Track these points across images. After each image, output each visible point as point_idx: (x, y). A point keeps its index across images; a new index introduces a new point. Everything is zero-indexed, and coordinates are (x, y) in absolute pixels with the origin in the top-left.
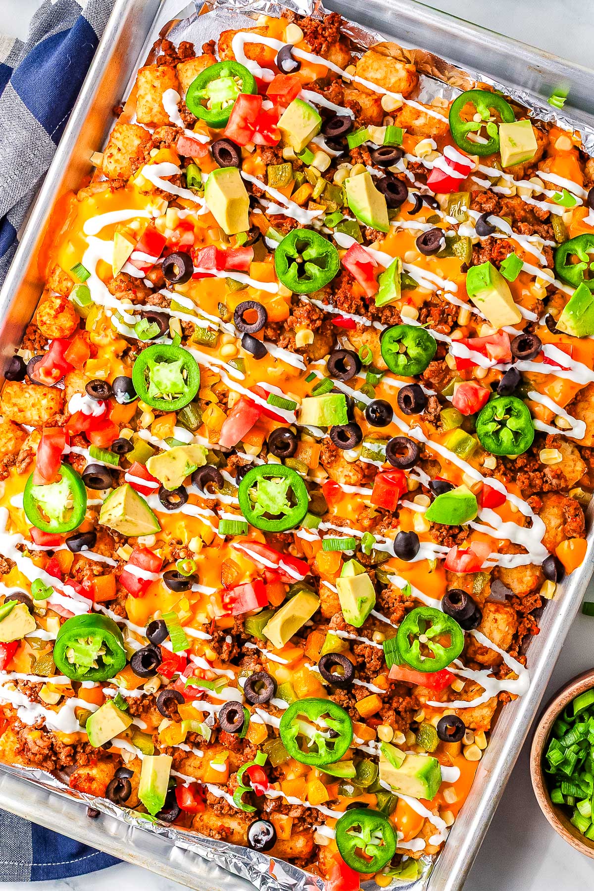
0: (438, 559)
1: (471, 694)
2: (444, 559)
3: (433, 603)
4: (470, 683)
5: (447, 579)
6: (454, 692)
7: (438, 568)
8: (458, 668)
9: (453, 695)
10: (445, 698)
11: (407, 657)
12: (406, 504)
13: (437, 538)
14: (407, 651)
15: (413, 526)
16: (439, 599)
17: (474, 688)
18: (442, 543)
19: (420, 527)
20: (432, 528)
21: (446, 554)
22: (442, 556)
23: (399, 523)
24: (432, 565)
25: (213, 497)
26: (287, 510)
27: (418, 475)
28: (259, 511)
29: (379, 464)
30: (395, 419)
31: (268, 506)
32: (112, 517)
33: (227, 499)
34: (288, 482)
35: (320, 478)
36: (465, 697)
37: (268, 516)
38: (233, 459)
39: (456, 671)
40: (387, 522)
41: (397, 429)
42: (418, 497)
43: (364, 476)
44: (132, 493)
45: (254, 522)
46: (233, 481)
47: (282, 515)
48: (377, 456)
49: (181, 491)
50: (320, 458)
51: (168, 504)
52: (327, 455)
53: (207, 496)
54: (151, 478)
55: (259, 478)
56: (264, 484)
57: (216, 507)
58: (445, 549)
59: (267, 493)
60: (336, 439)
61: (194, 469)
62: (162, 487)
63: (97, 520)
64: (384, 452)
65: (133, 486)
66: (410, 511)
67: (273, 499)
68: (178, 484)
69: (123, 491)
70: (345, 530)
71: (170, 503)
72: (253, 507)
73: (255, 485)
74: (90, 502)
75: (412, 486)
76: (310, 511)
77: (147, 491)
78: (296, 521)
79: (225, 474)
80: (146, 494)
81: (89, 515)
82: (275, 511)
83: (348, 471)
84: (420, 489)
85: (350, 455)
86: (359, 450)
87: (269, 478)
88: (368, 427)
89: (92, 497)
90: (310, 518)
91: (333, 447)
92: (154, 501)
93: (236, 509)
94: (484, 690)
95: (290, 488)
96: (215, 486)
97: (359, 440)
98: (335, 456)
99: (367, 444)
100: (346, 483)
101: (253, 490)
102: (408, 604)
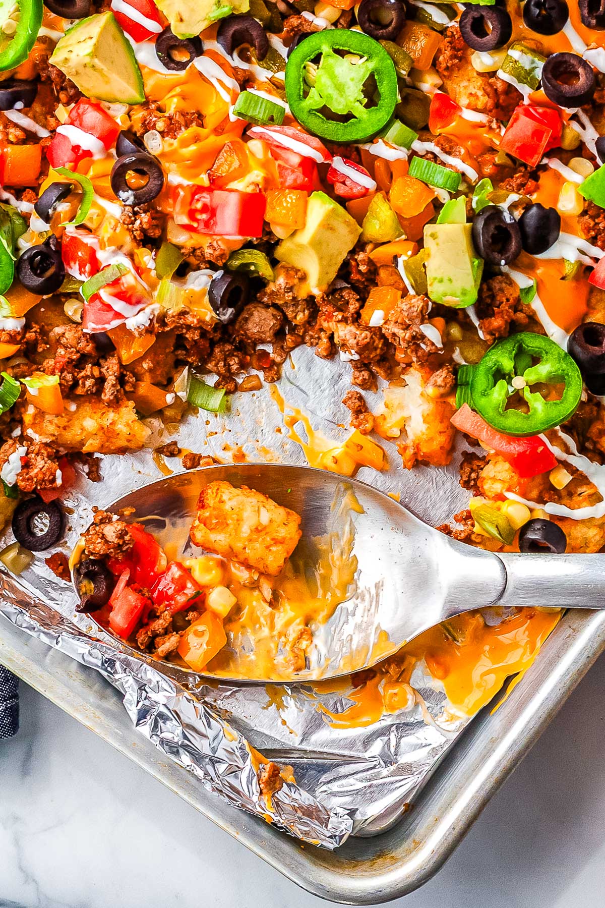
0: (580, 264)
1: (576, 498)
2: (590, 269)
3: (558, 335)
4: (580, 479)
5: (588, 303)
6: (552, 488)
7: (577, 278)
8: (568, 451)
9: (549, 493)
10: (534, 494)
11: (482, 402)
12: (555, 164)
13: (588, 230)
14: (484, 394)
15: (556, 199)
16: (567, 331)
17: (585, 490)
18: (593, 241)
19: (568, 205)
20: (585, 213)
21: (596, 260)
22: (588, 261)
23: (537, 188)
24: (569, 269)
25: (244, 66)
26: (360, 111)
27: (584, 127)
28: (314, 101)
29: (525, 90)
30: (569, 30)
31: (329, 97)
32: (73, 56)
33: (262, 74)
34: (372, 65)
35: (429, 84)
36: (566, 501)
37: (326, 113)
38: (294, 21)
39: (564, 456)
40: (519, 181)
41: (567, 42)
42: (575, 161)
43: (497, 105)
44: (113, 29)
45: (303, 116)
46: (283, 51)
47: (347, 117)
48: (525, 76)
49: (195, 46)
50: (436, 59)
51: (168, 61)
52: (448, 53)
53: (236, 61)
54: (154, 13)
55: (326, 49)
56: (330, 61)
57: (246, 82)
58: (597, 252)
59: (333, 77)
60: (468, 29)
61: (225, 11)
62: (167, 29)
63: (45, 59)
64: (539, 74)
65: (121, 21)
66: (559, 178)
67: (340, 88)
68: (195, 30)
69: (99, 23)
70: (450, 160)
71: (172, 61)
72: (306, 94)
73: (316, 60)
74: (43, 31)
75: (568, 142)
76: (398, 115)
77: (140, 34)
78: (370, 131)
79: (276, 42)
80: (138, 39)
81: (38, 49)
82: (338, 108)
83: (476, 86)
84: (580, 150)
85: (481, 61)
86: (499, 57)
87: (341, 53)
88: (520, 26)
89: (51, 26)
90: (398, 126)
91: (460, 44)
92: (147, 53)
93: (278, 87)
94: (600, 499)
95: (372, 75)
96: (253, 53)
97: (503, 42)
98: (461, 59)
99: (515, 53)
100: (469, 105)
101: (312, 67)
102: (520, 315)
